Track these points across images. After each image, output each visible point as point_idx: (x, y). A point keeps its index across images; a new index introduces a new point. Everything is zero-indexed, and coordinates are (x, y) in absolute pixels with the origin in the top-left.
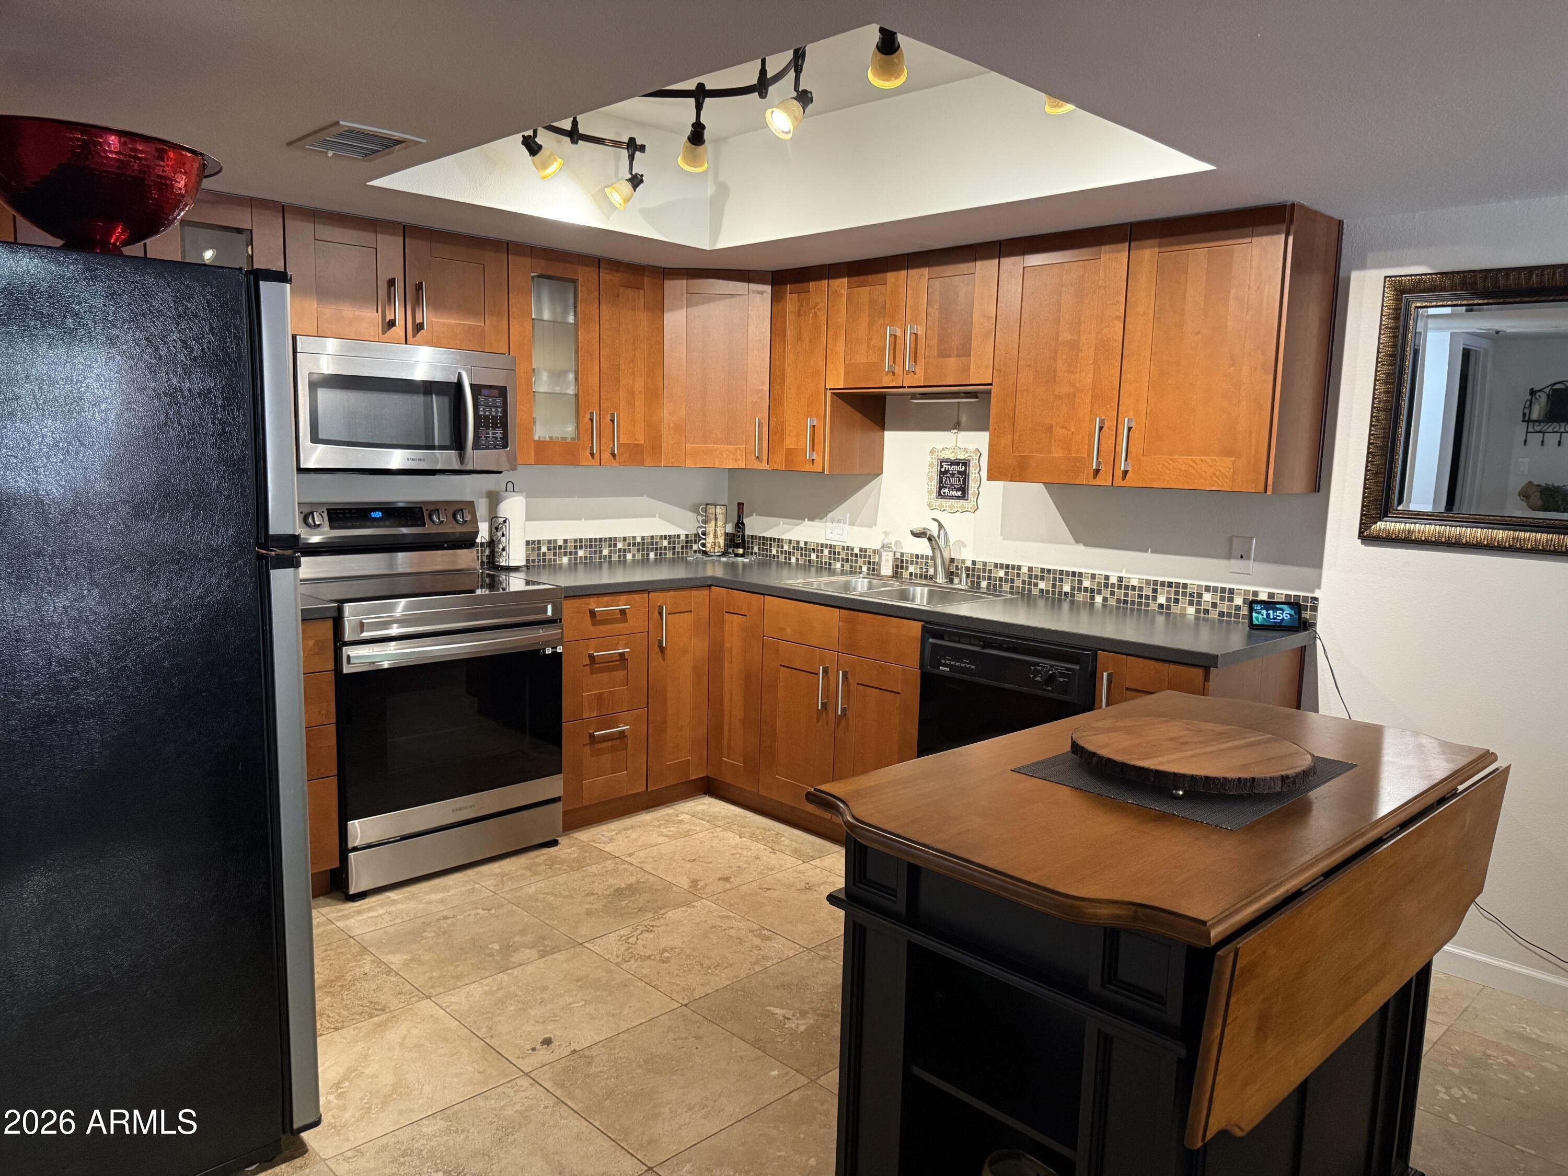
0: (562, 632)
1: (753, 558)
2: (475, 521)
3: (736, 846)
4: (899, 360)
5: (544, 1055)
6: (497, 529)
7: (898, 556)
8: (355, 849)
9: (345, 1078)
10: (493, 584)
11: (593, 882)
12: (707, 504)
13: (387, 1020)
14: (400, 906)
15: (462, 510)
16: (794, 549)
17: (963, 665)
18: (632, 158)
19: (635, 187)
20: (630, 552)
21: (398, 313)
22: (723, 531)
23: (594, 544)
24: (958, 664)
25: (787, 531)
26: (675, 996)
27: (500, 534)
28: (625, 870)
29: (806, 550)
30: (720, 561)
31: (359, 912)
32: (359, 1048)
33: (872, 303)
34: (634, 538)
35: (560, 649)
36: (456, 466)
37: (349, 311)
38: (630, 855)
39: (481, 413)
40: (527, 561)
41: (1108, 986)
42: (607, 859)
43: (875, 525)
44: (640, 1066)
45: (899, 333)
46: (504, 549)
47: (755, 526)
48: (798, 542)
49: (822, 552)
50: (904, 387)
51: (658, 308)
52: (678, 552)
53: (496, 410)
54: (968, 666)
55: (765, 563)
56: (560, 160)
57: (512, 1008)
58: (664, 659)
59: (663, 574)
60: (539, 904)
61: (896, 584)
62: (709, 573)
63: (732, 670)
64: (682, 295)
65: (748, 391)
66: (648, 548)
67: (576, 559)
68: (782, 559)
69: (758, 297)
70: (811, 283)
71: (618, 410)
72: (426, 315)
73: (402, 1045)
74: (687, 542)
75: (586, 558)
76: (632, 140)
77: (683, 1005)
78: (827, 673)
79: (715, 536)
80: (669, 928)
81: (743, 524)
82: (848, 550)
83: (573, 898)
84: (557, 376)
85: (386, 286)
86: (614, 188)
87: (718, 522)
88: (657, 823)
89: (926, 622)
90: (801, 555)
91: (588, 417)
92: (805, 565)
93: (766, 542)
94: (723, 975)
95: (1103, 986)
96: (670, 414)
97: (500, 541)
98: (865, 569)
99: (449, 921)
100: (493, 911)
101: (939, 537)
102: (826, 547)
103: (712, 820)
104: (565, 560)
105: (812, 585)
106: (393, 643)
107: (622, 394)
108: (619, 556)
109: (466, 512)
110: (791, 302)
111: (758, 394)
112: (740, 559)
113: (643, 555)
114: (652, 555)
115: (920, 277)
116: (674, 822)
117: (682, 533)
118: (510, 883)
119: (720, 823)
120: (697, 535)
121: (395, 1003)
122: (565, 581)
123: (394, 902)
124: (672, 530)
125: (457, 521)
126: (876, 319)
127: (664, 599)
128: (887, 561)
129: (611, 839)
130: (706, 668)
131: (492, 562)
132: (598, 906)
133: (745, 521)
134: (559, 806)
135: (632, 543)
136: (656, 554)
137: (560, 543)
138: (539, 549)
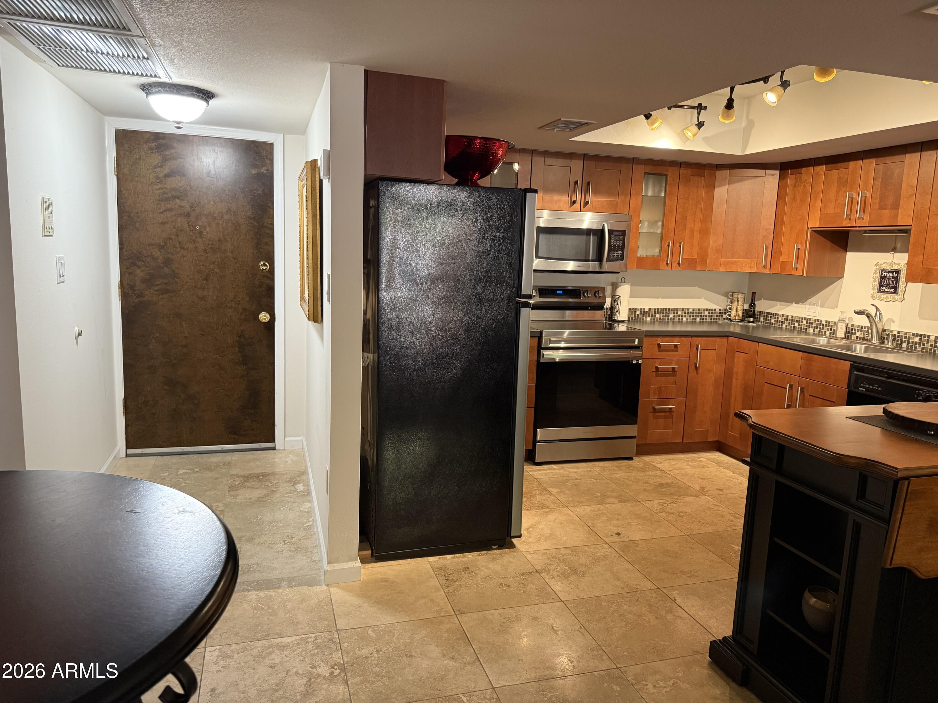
0: (642, 354)
1: (760, 323)
2: (604, 297)
3: (730, 477)
4: (854, 211)
5: (616, 538)
6: (615, 301)
7: (850, 326)
8: (539, 442)
9: (531, 527)
10: (611, 327)
11: (649, 478)
12: (733, 292)
13: (549, 511)
14: (557, 471)
15: (599, 291)
16: (785, 320)
17: (874, 388)
18: (699, 114)
19: (699, 128)
20: (685, 317)
21: (578, 197)
22: (742, 308)
23: (665, 312)
24: (871, 387)
25: (781, 310)
26: (683, 530)
27: (616, 304)
28: (666, 476)
29: (792, 320)
30: (738, 325)
31: (539, 470)
32: (537, 518)
33: (839, 178)
34: (688, 309)
35: (640, 362)
36: (597, 269)
37: (556, 197)
38: (670, 471)
39: (612, 244)
40: (629, 318)
41: (860, 500)
42: (658, 470)
43: (837, 308)
44: (661, 552)
45: (855, 196)
46: (617, 312)
47: (761, 306)
48: (788, 316)
49: (802, 322)
50: (856, 227)
51: (711, 186)
52: (714, 318)
53: (620, 242)
54: (877, 388)
55: (767, 327)
56: (660, 120)
57: (604, 519)
58: (697, 373)
59: (704, 328)
60: (621, 482)
61: (845, 342)
62: (732, 329)
63: (737, 383)
64: (726, 178)
65: (761, 229)
66: (696, 315)
67: (654, 319)
68: (777, 325)
69: (771, 177)
70: (803, 169)
71: (684, 240)
72: (591, 198)
73: (554, 521)
74: (720, 313)
75: (660, 318)
76: (700, 105)
77: (686, 535)
78: (792, 388)
79: (737, 311)
80: (685, 504)
81: (754, 304)
82: (818, 321)
83: (638, 483)
84: (653, 224)
85: (573, 184)
86: (688, 130)
87: (739, 303)
88: (687, 460)
89: (854, 362)
90: (789, 323)
91: (667, 244)
92: (791, 329)
93: (768, 315)
94: (710, 528)
95: (857, 500)
96: (713, 242)
97: (616, 307)
98: (828, 333)
99: (578, 481)
100: (598, 481)
101: (875, 316)
102: (805, 320)
103: (719, 463)
104: (649, 319)
105: (793, 339)
106: (561, 350)
107: (687, 232)
108: (679, 319)
109: (600, 292)
110: (790, 179)
111: (766, 231)
112: (751, 324)
113: (693, 319)
114: (698, 319)
115: (871, 164)
116: (696, 461)
117: (717, 308)
118: (607, 471)
119: (723, 465)
120: (726, 310)
121: (552, 506)
122: (645, 328)
123: (554, 469)
124: (712, 306)
125: (595, 296)
126: (842, 188)
127: (701, 342)
128: (841, 328)
129: (661, 463)
130: (722, 381)
131: (611, 318)
132: (651, 488)
133: (756, 303)
134: (635, 440)
135: (687, 312)
136: (700, 319)
137: (647, 310)
138: (635, 312)
